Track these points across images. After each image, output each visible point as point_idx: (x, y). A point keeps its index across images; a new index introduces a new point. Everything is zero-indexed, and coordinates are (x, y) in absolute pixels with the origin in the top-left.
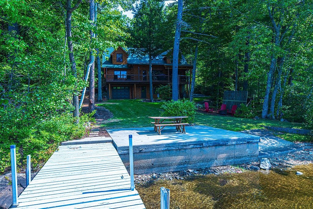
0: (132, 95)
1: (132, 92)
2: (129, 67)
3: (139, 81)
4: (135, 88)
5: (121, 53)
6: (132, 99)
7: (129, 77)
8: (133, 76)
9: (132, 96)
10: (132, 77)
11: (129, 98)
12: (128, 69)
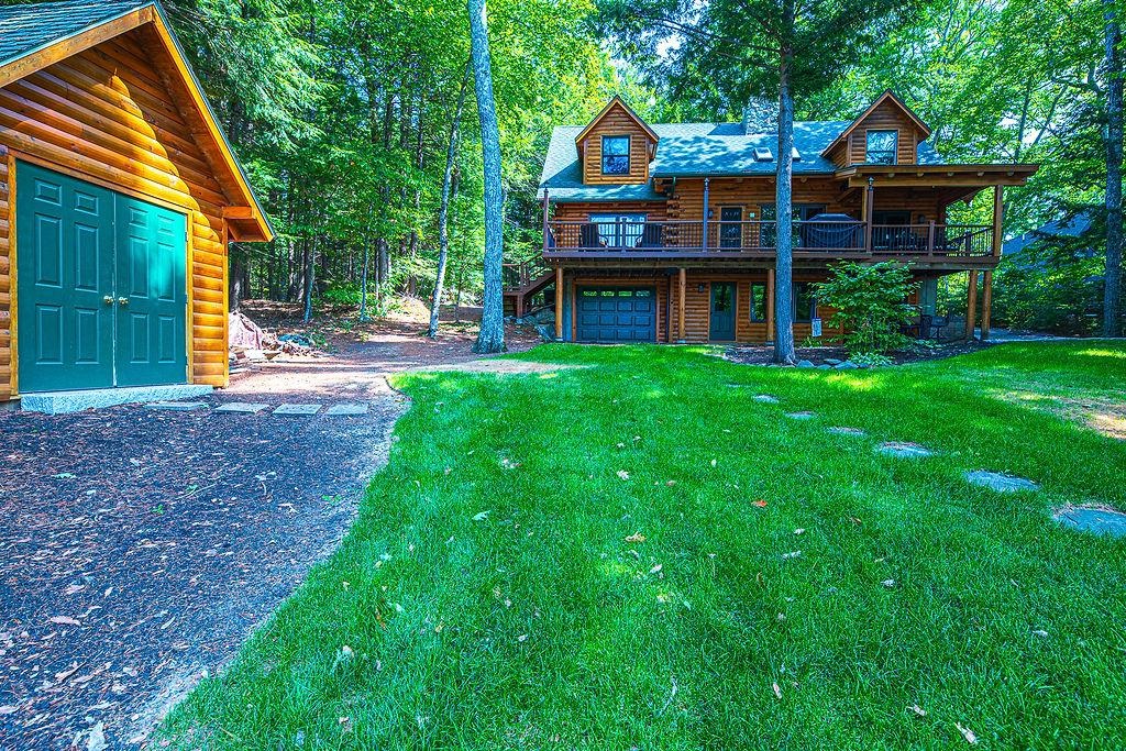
0: (665, 325)
1: (665, 313)
2: (660, 194)
3: (704, 253)
4: (683, 290)
5: (623, 133)
6: (667, 341)
7: (652, 235)
8: (675, 225)
9: (667, 332)
10: (670, 232)
11: (650, 339)
12: (651, 204)
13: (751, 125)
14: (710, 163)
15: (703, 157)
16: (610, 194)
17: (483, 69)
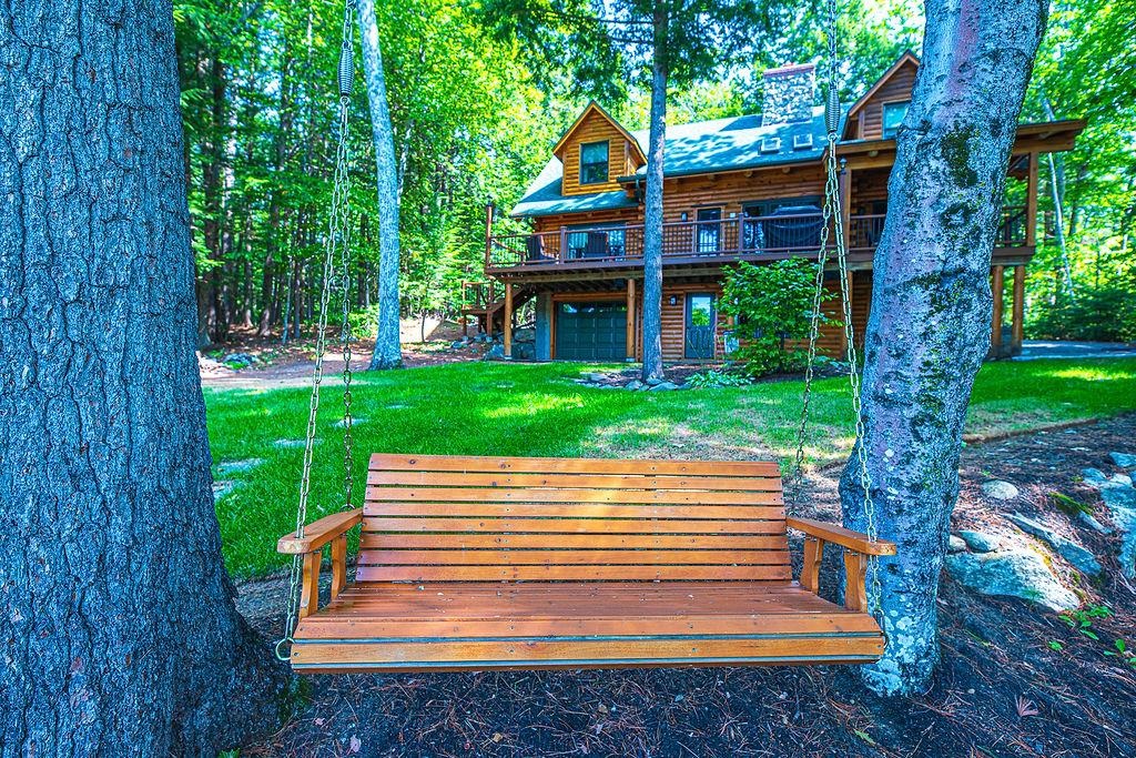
2: (634, 200)
5: (600, 139)
12: (626, 212)
13: (769, 114)
14: (708, 161)
15: (702, 156)
16: (586, 204)
17: (373, 88)
